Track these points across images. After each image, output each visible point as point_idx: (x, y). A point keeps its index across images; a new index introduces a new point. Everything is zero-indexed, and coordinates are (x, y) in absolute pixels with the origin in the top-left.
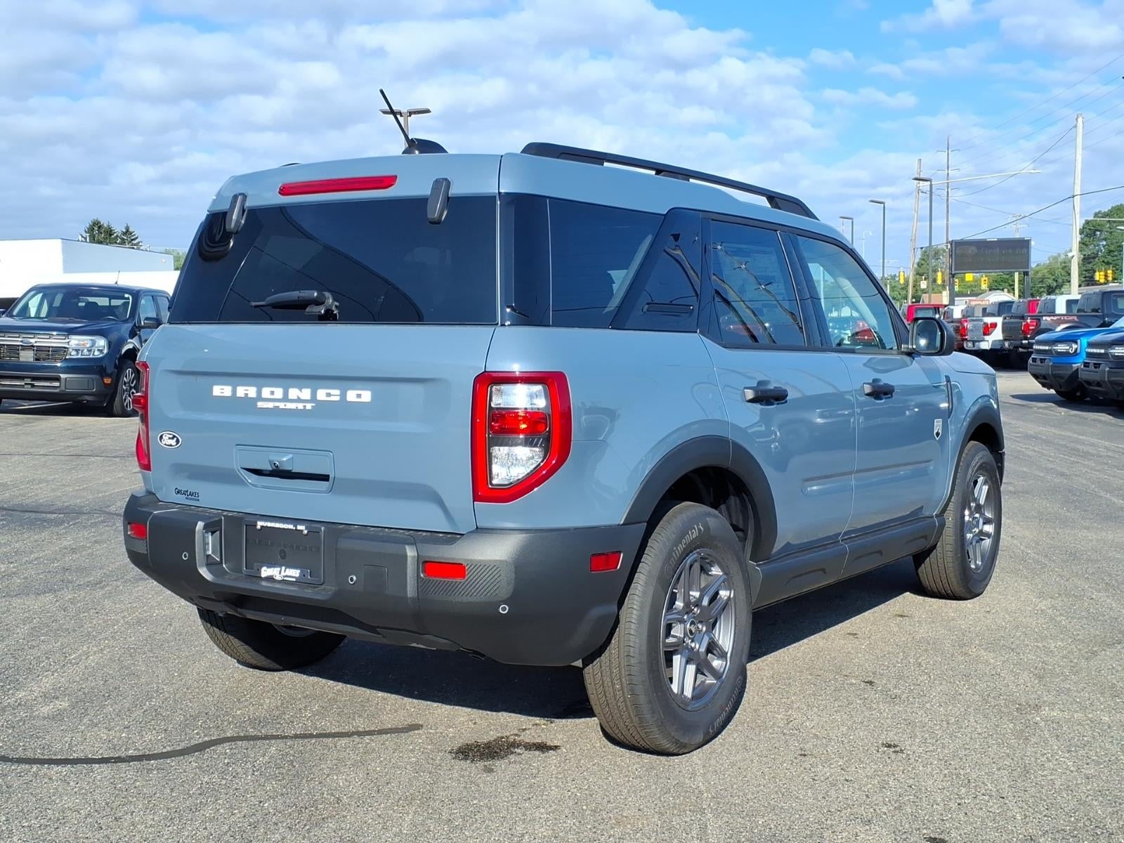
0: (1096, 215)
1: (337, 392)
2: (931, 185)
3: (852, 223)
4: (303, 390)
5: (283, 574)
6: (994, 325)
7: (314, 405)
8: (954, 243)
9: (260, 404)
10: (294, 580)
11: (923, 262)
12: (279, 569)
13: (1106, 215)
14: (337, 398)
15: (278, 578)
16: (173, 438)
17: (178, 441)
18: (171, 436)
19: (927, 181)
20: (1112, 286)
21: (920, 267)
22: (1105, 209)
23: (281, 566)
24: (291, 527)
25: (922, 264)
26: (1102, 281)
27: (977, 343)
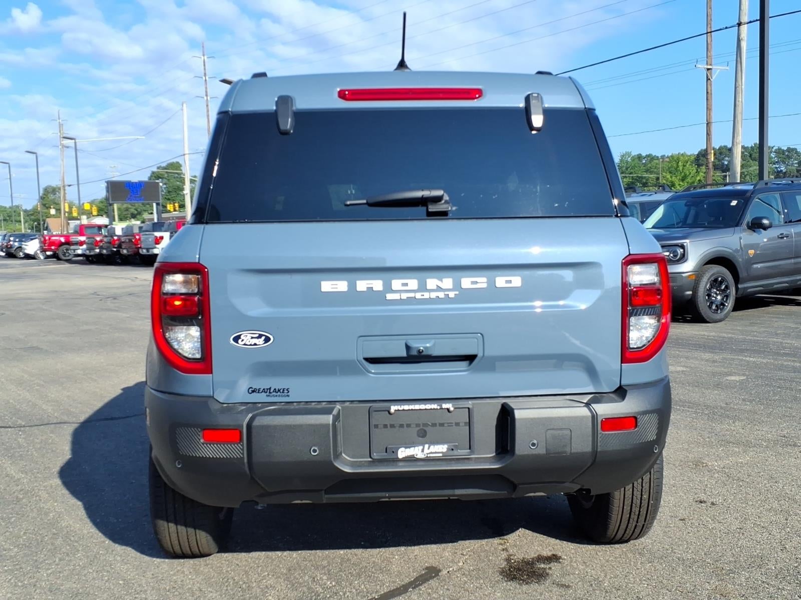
0: (158, 168)
1: (484, 280)
2: (75, 143)
3: (9, 167)
4: (444, 280)
5: (426, 451)
6: (162, 238)
7: (457, 293)
8: (109, 184)
9: (390, 296)
10: (441, 455)
11: (45, 196)
12: (421, 447)
13: (165, 168)
14: (485, 286)
15: (420, 455)
16: (260, 336)
17: (267, 339)
18: (257, 335)
19: (71, 139)
20: (175, 214)
21: (43, 200)
22: (164, 165)
23: (423, 444)
24: (434, 406)
25: (44, 198)
26: (172, 210)
27: (151, 250)
